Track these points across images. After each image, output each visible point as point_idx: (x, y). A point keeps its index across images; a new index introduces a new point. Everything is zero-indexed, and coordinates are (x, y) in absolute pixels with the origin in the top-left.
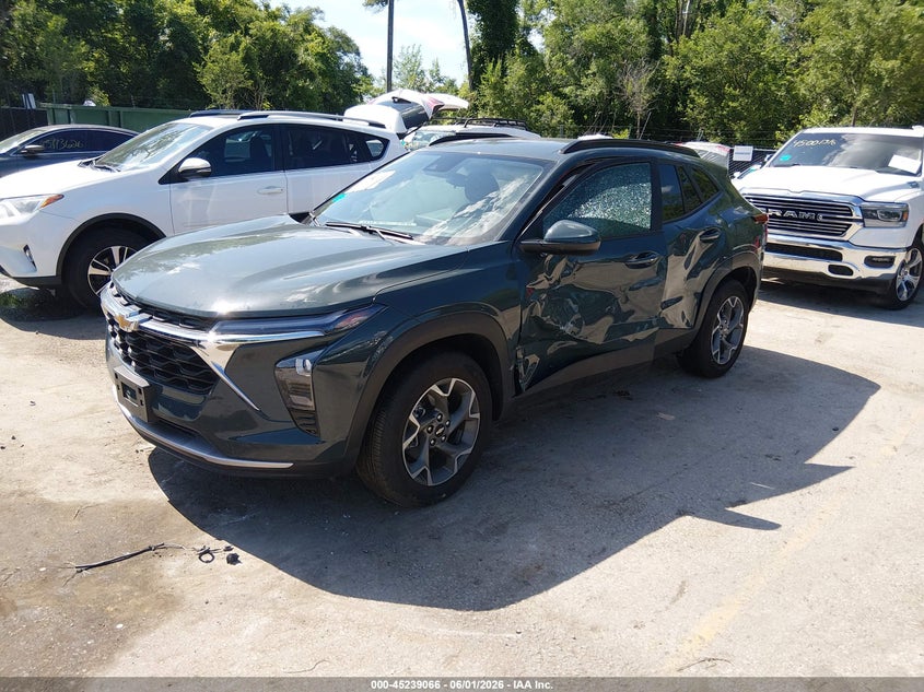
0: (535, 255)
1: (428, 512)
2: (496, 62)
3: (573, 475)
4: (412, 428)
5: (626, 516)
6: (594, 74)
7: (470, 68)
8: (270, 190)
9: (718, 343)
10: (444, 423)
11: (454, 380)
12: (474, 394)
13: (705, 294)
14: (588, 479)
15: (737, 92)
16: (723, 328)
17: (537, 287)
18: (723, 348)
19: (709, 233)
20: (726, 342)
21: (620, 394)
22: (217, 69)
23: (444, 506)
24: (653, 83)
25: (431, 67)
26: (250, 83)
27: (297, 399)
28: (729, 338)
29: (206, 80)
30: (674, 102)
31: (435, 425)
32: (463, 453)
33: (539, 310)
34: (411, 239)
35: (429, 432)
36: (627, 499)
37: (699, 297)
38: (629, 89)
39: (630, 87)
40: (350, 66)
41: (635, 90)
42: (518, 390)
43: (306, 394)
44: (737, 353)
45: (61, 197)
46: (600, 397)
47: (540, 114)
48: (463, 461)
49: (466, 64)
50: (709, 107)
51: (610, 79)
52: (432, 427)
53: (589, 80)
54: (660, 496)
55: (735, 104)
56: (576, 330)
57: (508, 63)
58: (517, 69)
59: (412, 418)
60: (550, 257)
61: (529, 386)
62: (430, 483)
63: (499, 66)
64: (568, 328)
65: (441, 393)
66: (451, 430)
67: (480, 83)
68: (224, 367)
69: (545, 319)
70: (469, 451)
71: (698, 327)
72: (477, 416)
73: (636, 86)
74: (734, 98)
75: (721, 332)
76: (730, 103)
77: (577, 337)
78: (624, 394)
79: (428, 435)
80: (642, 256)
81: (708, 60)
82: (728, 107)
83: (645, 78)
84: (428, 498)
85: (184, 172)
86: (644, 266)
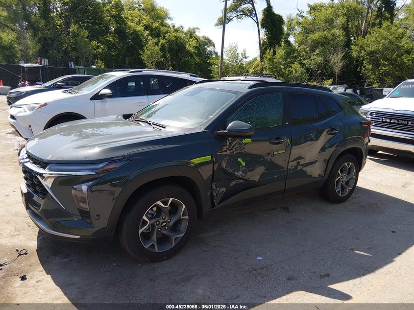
0: (223, 138)
1: (155, 265)
2: (270, 49)
3: (240, 251)
4: (145, 222)
5: (259, 278)
6: (318, 54)
7: (261, 52)
8: (140, 104)
9: (340, 186)
10: (167, 221)
11: (171, 200)
12: (184, 206)
13: (331, 161)
14: (247, 254)
15: (387, 63)
16: (343, 177)
17: (223, 154)
18: (343, 189)
19: (332, 130)
20: (345, 186)
21: (284, 208)
22: (149, 52)
23: (165, 263)
24: (344, 58)
25: (242, 52)
26: (162, 59)
27: (82, 205)
28: (347, 183)
29: (144, 57)
30: (357, 67)
31: (161, 221)
32: (177, 236)
33: (224, 165)
34: (165, 128)
35: (157, 225)
36: (263, 268)
37: (327, 162)
38: (332, 61)
39: (333, 60)
40: (210, 52)
41: (335, 61)
42: (213, 205)
43: (85, 202)
44: (351, 192)
45: (46, 104)
46: (272, 209)
47: (291, 72)
48: (178, 241)
49: (259, 50)
50: (372, 69)
51: (325, 56)
52: (159, 222)
53: (315, 57)
54: (282, 268)
55: (386, 68)
56: (244, 175)
57: (276, 49)
58: (281, 52)
59: (145, 218)
60: (230, 138)
61: (220, 203)
62: (157, 250)
63: (272, 51)
64: (239, 174)
65: (163, 205)
66: (171, 224)
67: (263, 59)
68: (50, 186)
69: (227, 169)
70: (182, 235)
71: (326, 177)
72: (187, 217)
73: (336, 59)
74: (385, 66)
75: (342, 180)
76: (383, 68)
77: (244, 178)
78: (286, 209)
79: (157, 226)
80: (277, 139)
81: (373, 48)
82: (382, 69)
83: (340, 56)
84: (155, 258)
85: (101, 95)
86: (278, 143)
